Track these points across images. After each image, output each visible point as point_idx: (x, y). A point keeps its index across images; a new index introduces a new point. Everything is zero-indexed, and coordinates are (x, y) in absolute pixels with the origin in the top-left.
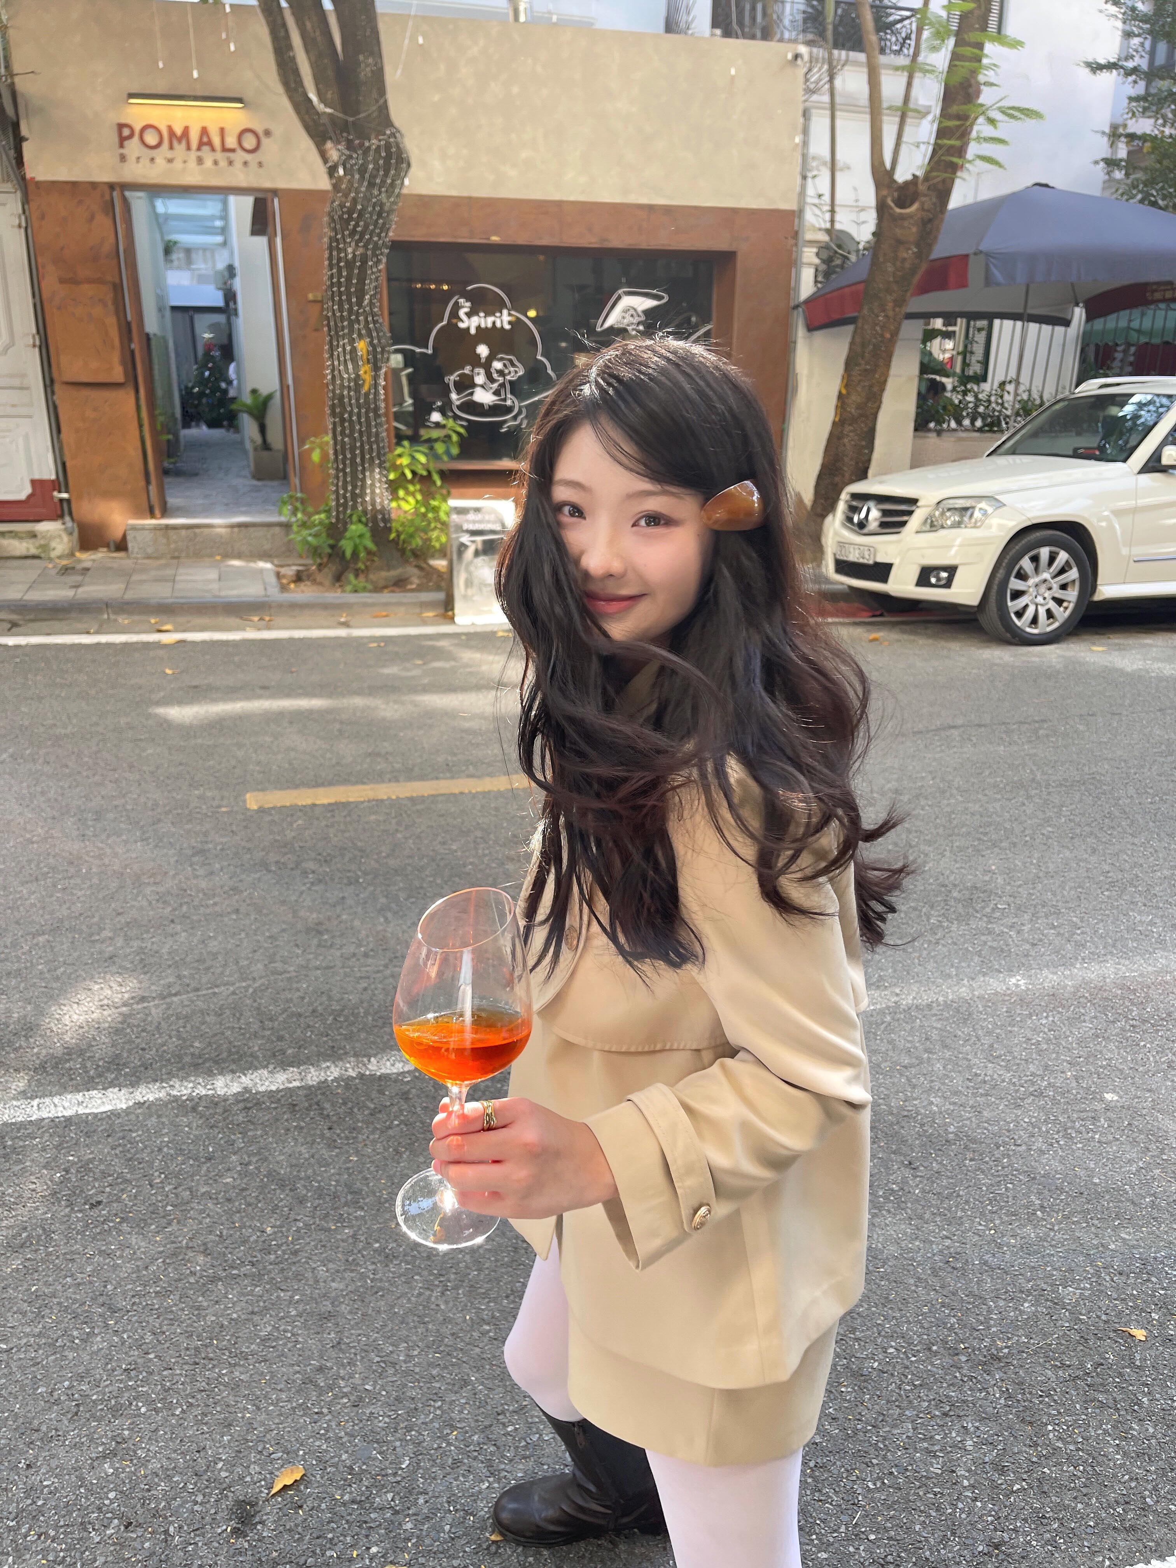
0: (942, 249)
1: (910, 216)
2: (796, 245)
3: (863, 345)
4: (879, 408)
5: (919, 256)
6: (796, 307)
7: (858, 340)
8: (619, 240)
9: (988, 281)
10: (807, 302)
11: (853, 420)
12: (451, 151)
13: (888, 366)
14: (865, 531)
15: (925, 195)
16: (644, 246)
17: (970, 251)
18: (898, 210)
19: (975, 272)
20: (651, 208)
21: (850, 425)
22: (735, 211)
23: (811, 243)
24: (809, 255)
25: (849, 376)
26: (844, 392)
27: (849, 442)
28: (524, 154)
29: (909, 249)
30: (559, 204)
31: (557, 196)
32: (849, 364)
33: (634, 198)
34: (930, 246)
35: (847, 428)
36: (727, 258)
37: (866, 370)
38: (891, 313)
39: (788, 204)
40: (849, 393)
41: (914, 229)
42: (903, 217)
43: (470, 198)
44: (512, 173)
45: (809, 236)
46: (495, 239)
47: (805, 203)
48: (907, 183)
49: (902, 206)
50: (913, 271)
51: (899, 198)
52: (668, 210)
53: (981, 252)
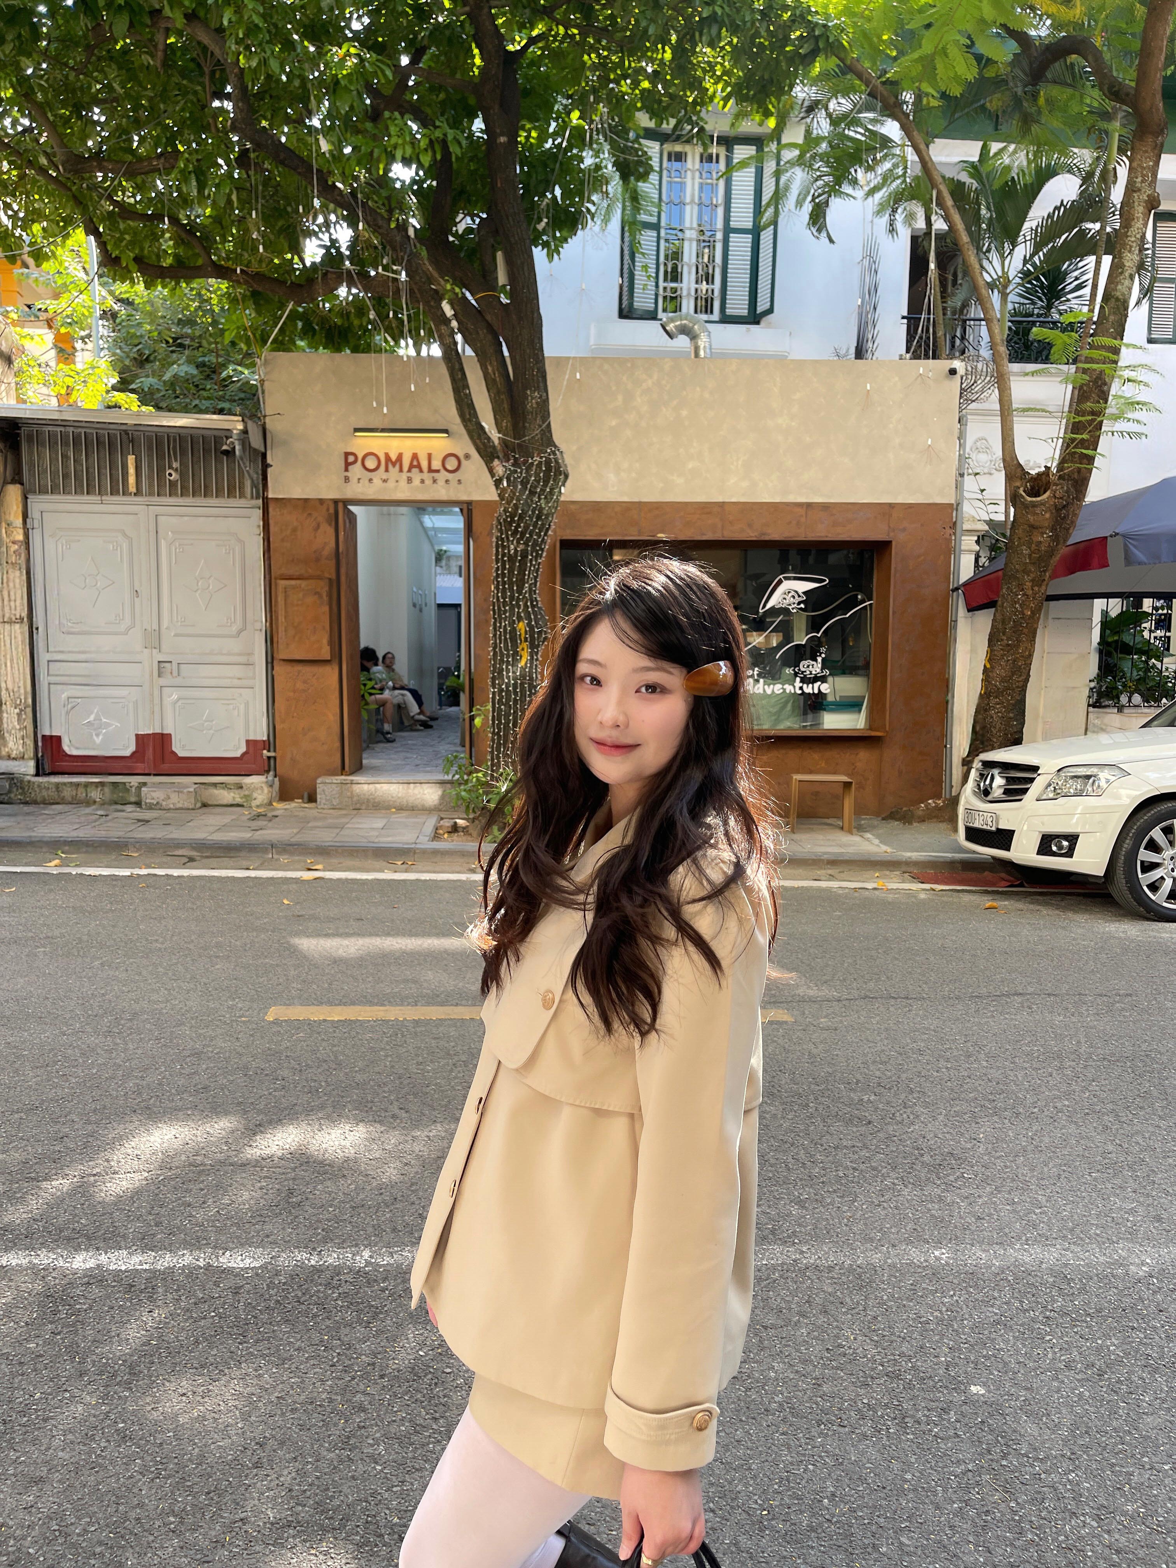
0: (1081, 533)
1: (1042, 503)
2: (955, 534)
3: (1003, 621)
4: (1027, 680)
5: (1056, 538)
6: (956, 589)
7: (999, 617)
8: (776, 533)
9: (1129, 560)
10: (965, 584)
11: (999, 693)
12: (625, 465)
13: (1033, 640)
14: (990, 798)
15: (1057, 485)
16: (801, 538)
17: (1108, 535)
18: (1029, 499)
19: (1114, 551)
20: (809, 505)
21: (996, 697)
22: (891, 506)
23: (970, 531)
24: (969, 543)
25: (992, 651)
26: (988, 666)
27: (996, 714)
28: (690, 465)
29: (1043, 533)
30: (722, 504)
31: (720, 499)
32: (992, 640)
33: (792, 498)
34: (1067, 533)
35: (993, 701)
36: (882, 547)
37: (1008, 645)
38: (1030, 592)
39: (949, 498)
40: (992, 667)
41: (1048, 515)
42: (1034, 505)
43: (640, 503)
44: (680, 481)
45: (966, 526)
46: (662, 536)
47: (962, 495)
48: (1039, 475)
49: (1037, 495)
50: (1051, 553)
51: (1032, 488)
52: (826, 507)
53: (1117, 534)
